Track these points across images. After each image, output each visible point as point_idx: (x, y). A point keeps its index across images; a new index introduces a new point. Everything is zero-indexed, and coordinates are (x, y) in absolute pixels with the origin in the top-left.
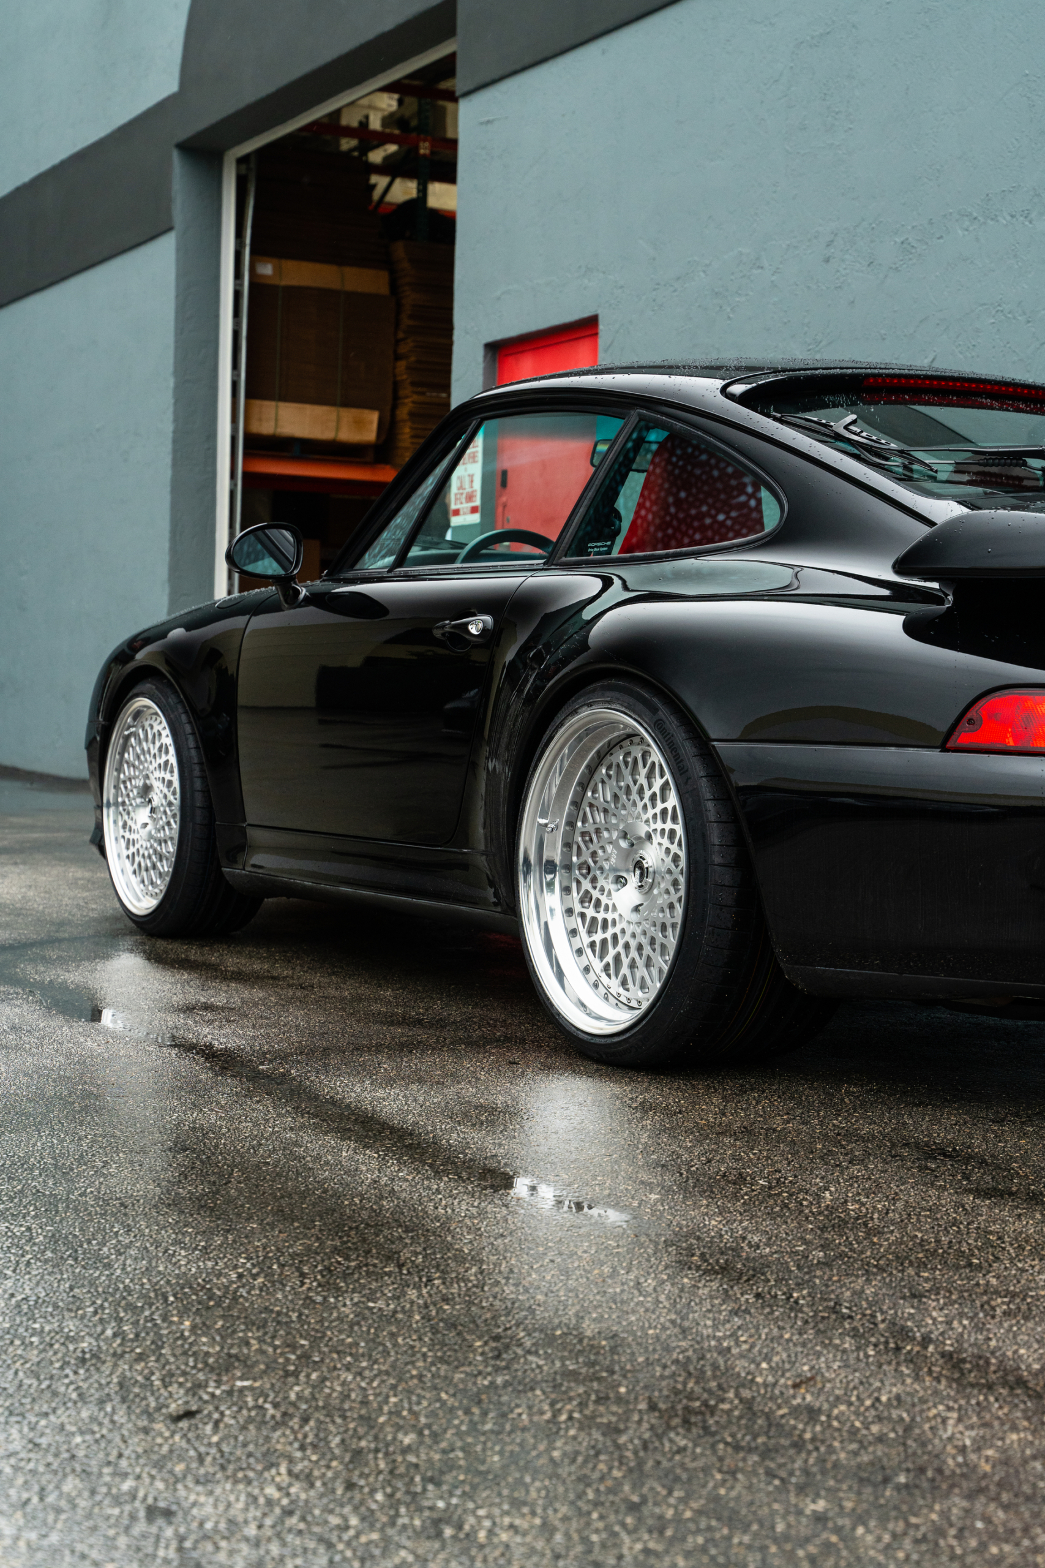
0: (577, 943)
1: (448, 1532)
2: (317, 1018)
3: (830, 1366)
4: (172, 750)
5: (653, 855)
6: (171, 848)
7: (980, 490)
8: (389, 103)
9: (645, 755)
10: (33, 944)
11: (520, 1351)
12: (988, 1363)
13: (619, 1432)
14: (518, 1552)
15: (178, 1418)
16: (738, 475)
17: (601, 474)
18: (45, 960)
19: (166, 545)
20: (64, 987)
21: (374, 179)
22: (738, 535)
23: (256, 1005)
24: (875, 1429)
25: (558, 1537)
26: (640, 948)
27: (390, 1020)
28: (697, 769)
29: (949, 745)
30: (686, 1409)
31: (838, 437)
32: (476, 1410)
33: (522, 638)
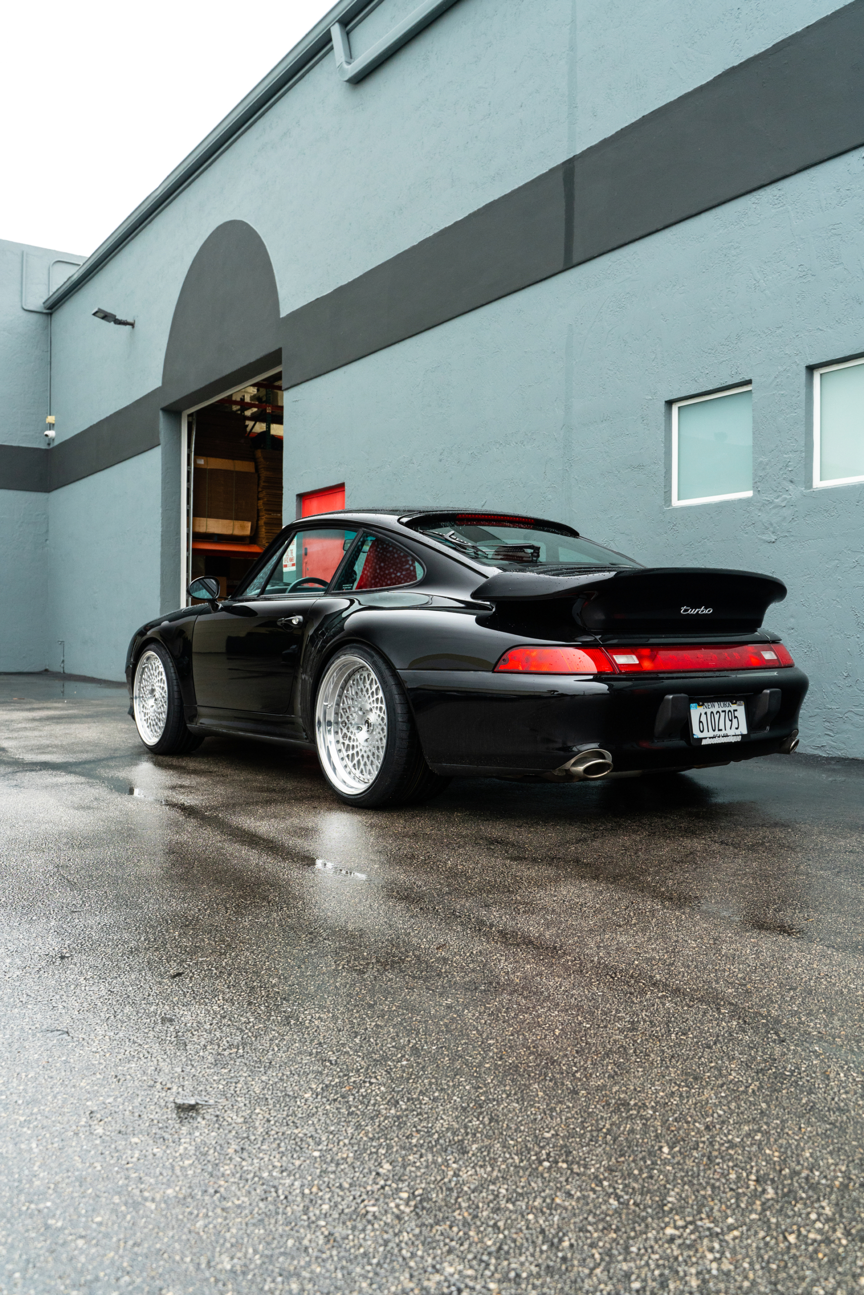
0: (341, 755)
1: (293, 1022)
2: (230, 790)
3: (452, 940)
4: (164, 674)
5: (373, 718)
6: (164, 716)
7: (507, 562)
8: (253, 391)
9: (369, 675)
10: (104, 759)
11: (321, 939)
12: (517, 934)
13: (364, 973)
14: (322, 1029)
15: (174, 977)
16: (405, 556)
17: (348, 556)
18: (109, 767)
19: (159, 580)
20: (118, 779)
21: (247, 422)
22: (406, 581)
23: (203, 785)
24: (471, 966)
25: (339, 1021)
26: (368, 757)
27: (261, 790)
28: (391, 681)
29: (496, 670)
30: (392, 961)
31: (447, 540)
32: (303, 966)
33: (316, 625)
